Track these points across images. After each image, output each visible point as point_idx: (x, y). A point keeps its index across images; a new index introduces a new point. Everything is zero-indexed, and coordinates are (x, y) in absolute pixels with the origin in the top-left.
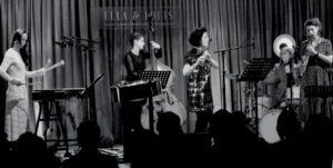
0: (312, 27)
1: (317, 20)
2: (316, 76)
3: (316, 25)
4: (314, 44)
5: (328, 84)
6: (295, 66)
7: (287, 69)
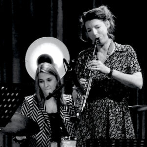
0: (97, 22)
1: (104, 10)
2: (108, 120)
3: (104, 18)
4: (102, 55)
5: (131, 134)
6: (66, 98)
7: (51, 106)
